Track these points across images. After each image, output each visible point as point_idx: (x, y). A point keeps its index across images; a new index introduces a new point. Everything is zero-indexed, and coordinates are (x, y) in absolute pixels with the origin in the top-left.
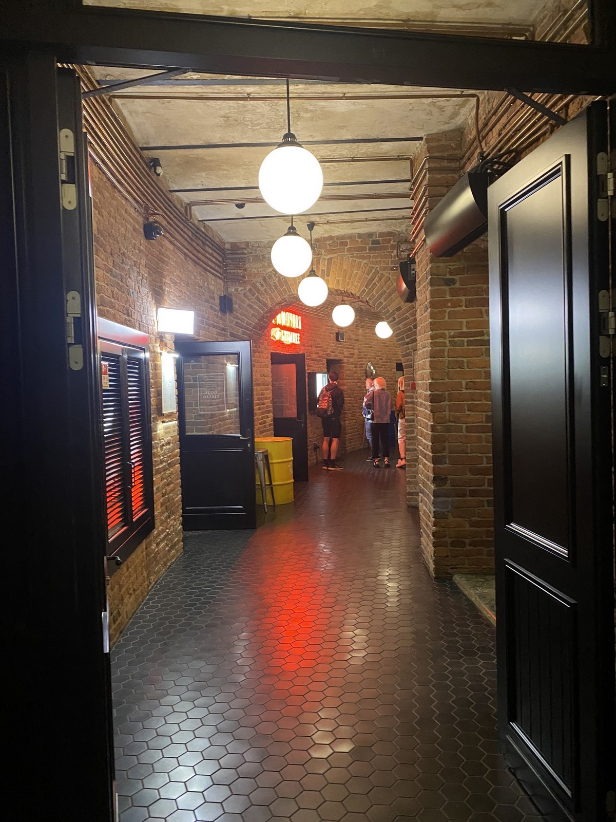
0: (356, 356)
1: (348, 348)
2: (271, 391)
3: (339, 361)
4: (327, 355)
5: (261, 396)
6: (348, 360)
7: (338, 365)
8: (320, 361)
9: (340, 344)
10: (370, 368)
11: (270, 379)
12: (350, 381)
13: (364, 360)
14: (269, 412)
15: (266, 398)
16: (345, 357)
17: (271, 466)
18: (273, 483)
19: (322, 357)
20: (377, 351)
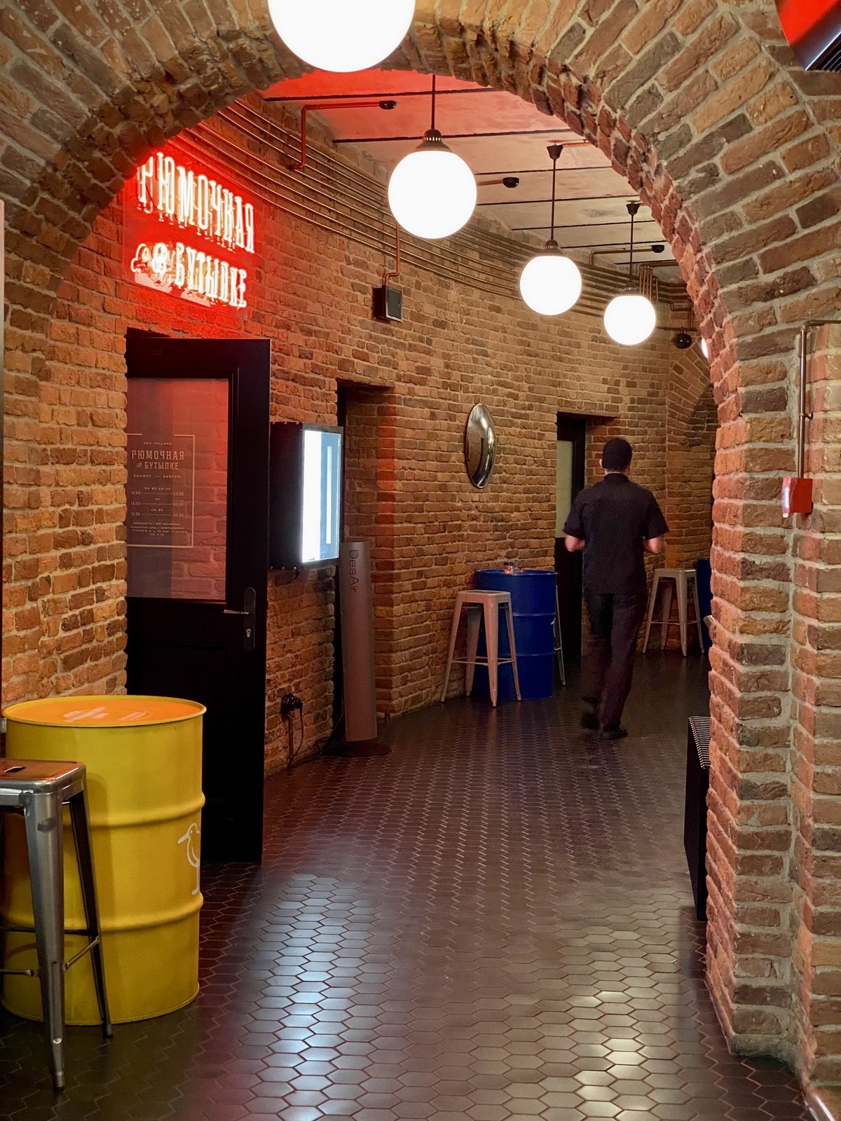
0: (435, 378)
1: (412, 348)
2: (120, 487)
3: (378, 393)
4: (342, 364)
5: (76, 508)
6: (411, 392)
7: (376, 406)
8: (313, 383)
9: (385, 331)
10: (478, 423)
11: (121, 439)
12: (413, 463)
13: (460, 393)
14: (108, 574)
15: (100, 517)
16: (399, 378)
17: (96, 842)
18: (105, 923)
19: (324, 371)
20: (504, 367)
